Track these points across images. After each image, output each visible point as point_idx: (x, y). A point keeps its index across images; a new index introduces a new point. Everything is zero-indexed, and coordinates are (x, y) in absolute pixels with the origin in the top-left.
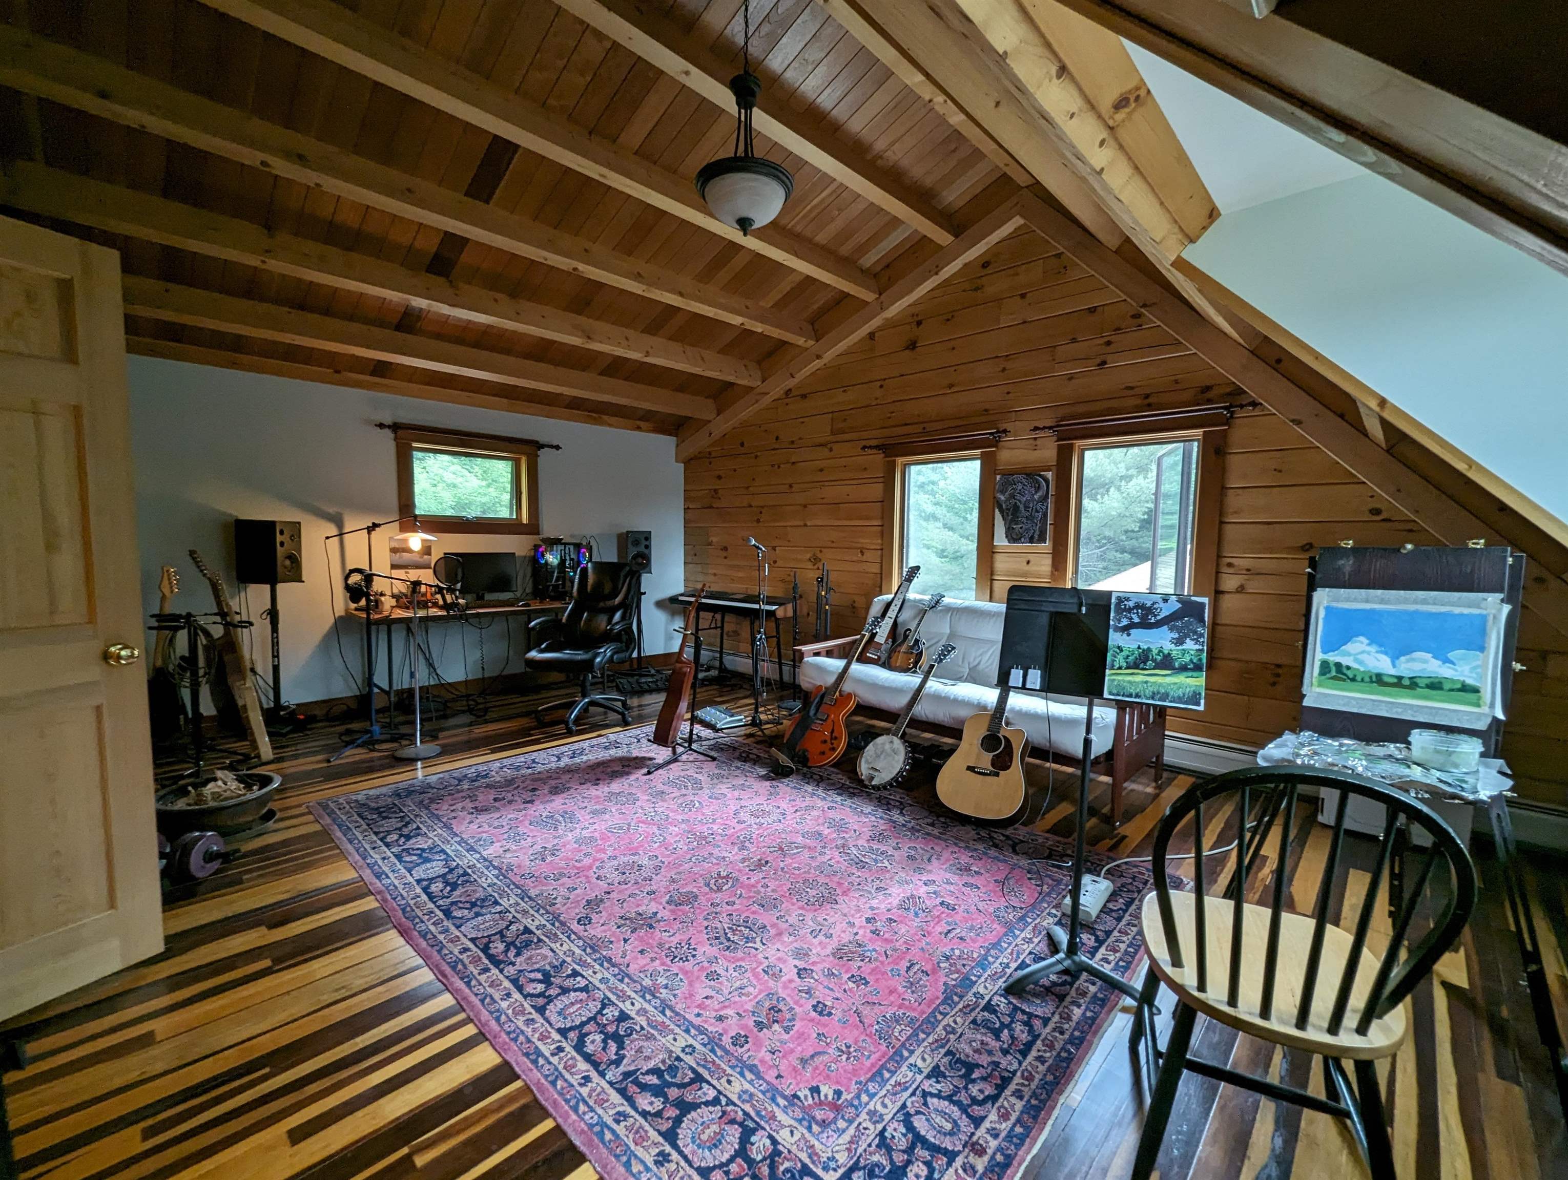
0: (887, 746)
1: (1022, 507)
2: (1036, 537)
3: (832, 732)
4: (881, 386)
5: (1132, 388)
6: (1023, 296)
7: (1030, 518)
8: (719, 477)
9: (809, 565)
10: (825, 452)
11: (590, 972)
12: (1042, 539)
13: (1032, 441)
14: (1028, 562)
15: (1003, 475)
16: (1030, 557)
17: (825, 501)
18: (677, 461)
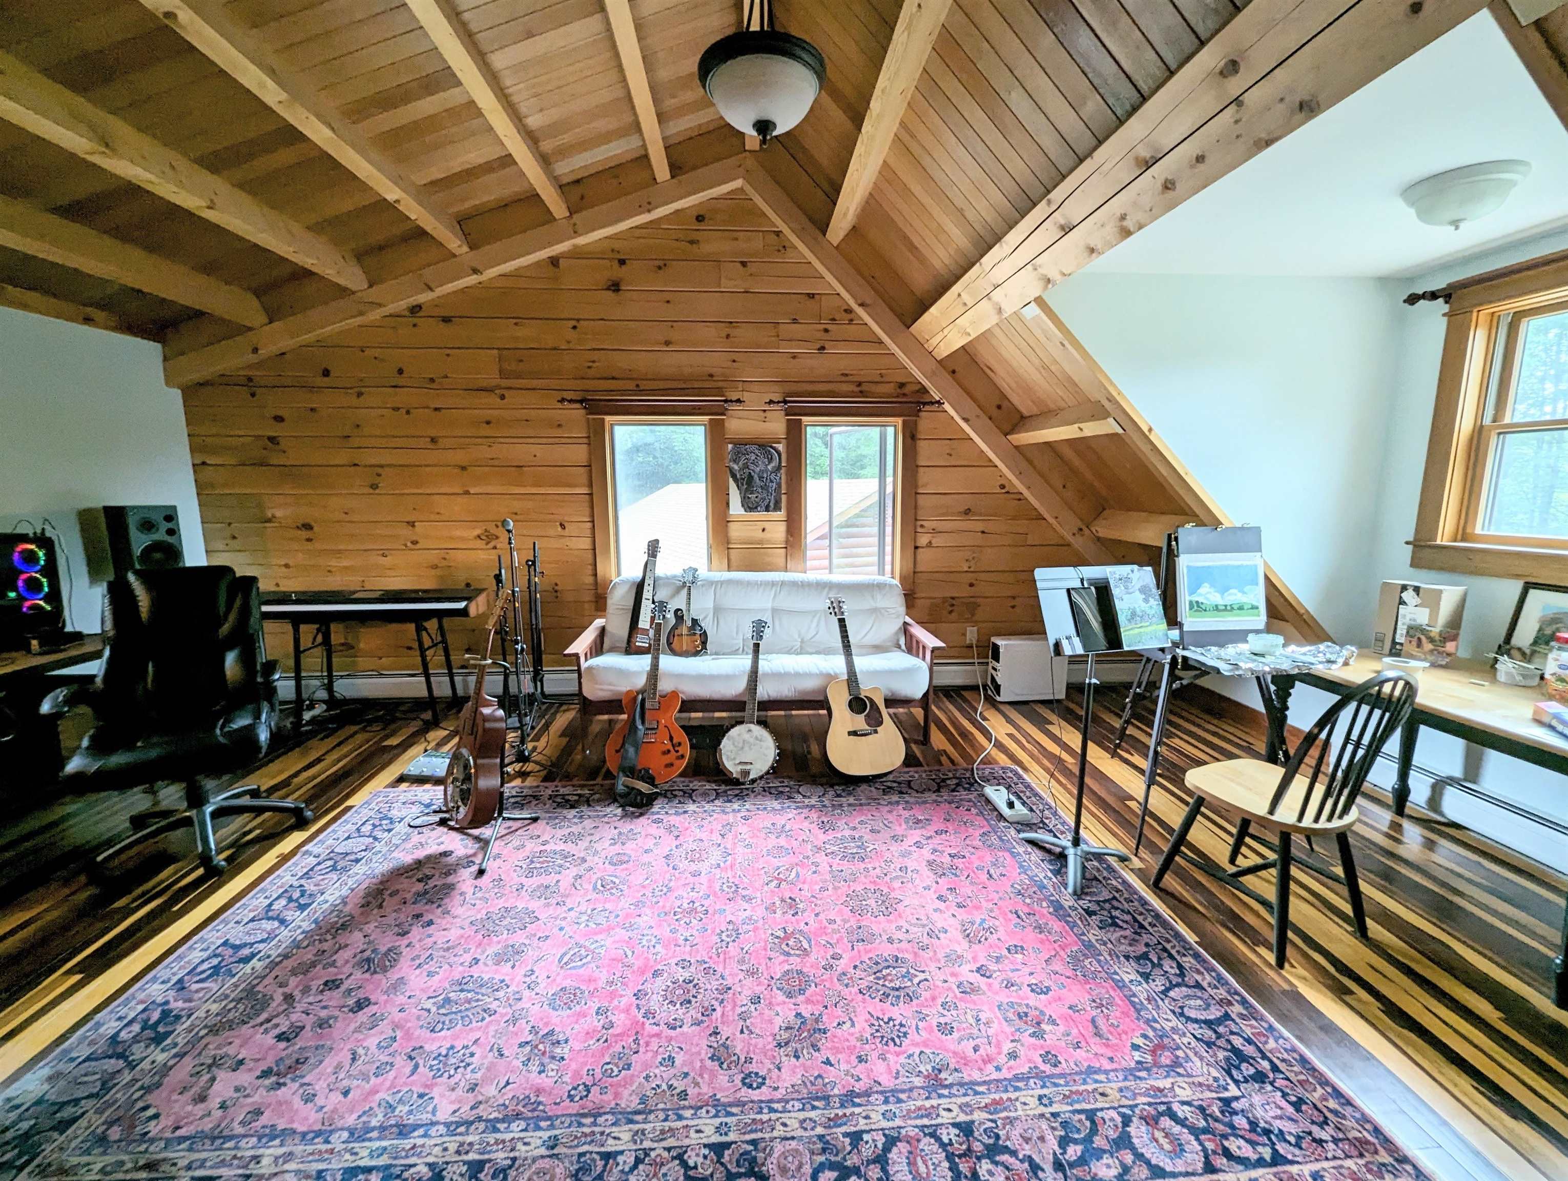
0: (746, 736)
1: (756, 477)
2: (772, 505)
3: (671, 739)
4: (575, 327)
5: (847, 375)
6: (744, 264)
7: (764, 488)
8: (279, 419)
9: (480, 544)
10: (494, 400)
11: (862, 1121)
12: (777, 508)
13: (761, 413)
14: (764, 530)
15: (735, 444)
16: (766, 525)
17: (496, 463)
18: (167, 383)
